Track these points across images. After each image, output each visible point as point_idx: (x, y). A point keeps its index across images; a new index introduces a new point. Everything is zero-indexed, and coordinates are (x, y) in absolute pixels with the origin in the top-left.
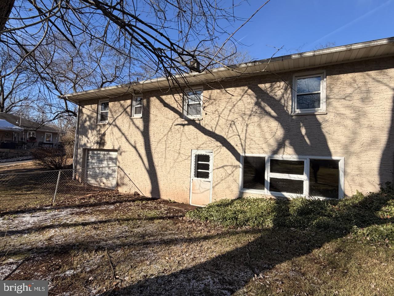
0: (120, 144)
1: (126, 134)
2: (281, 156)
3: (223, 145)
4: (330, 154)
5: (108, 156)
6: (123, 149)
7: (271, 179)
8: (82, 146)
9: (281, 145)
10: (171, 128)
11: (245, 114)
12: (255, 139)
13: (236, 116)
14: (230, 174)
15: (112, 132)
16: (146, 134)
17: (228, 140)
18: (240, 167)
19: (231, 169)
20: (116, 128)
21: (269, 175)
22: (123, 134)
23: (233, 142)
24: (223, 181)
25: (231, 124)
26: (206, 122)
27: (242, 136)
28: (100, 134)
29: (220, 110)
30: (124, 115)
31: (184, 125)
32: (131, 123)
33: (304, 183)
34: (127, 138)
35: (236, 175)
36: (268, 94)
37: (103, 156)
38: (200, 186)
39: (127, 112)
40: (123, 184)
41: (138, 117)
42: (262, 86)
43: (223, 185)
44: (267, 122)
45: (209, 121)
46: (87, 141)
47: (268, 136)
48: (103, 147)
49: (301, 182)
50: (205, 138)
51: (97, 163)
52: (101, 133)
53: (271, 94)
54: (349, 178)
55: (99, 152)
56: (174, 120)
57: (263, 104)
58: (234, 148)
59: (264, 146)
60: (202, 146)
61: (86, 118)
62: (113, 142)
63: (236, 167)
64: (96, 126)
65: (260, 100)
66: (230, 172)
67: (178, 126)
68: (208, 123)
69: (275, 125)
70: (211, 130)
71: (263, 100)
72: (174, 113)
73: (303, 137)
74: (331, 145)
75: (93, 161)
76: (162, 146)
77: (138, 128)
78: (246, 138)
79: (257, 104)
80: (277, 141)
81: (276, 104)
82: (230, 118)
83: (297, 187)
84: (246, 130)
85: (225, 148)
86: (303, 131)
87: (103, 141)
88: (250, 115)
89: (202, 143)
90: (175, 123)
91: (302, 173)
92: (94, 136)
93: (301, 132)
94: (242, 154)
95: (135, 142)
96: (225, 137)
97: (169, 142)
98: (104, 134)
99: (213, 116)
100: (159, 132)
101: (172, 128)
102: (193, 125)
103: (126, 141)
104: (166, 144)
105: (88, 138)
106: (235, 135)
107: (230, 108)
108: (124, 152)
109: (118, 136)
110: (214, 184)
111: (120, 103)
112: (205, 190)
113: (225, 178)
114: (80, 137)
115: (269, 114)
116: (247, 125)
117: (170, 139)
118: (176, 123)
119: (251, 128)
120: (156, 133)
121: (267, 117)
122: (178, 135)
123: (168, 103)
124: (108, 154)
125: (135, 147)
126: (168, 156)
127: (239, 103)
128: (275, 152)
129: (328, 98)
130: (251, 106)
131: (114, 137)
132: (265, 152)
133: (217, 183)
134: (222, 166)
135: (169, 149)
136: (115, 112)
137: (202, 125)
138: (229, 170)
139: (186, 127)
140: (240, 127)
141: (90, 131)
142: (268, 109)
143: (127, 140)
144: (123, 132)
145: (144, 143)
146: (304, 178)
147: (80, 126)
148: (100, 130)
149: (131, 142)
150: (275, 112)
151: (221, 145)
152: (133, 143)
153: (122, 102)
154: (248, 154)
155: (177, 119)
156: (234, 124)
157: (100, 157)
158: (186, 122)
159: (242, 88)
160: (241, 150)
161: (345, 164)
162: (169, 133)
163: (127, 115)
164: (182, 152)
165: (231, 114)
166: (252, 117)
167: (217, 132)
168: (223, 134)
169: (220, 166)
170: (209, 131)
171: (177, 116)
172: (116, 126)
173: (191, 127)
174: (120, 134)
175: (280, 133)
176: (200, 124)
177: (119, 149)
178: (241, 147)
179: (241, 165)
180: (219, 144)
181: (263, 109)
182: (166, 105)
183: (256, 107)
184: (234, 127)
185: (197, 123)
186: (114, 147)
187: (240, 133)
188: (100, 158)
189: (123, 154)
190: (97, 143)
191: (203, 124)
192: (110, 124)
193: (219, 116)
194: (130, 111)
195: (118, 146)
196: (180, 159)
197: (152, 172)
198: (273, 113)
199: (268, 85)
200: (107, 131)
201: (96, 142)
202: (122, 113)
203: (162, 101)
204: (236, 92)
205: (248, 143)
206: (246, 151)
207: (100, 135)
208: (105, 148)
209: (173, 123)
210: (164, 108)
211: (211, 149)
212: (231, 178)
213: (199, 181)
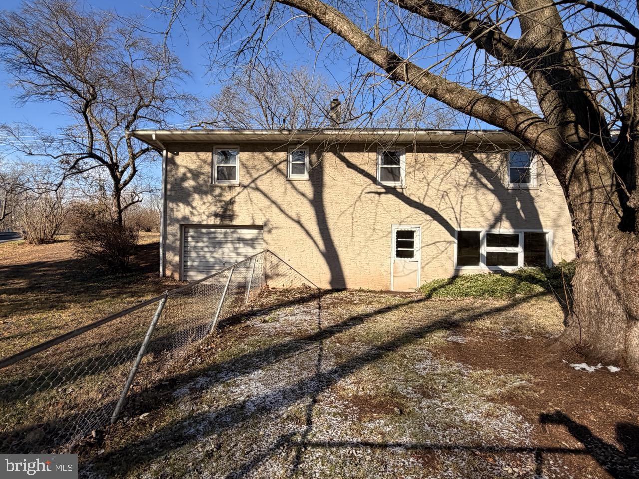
0: (267, 217)
1: (279, 201)
2: (498, 229)
3: (435, 219)
4: (541, 227)
5: (235, 235)
6: (273, 223)
7: (488, 253)
8: (177, 220)
9: (498, 219)
10: (360, 197)
11: (459, 185)
12: (470, 212)
13: (449, 186)
14: (443, 252)
15: (250, 199)
16: (317, 203)
17: (441, 213)
18: (454, 243)
19: (444, 245)
20: (257, 193)
21: (484, 250)
22: (273, 202)
23: (446, 215)
24: (435, 260)
25: (443, 195)
26: (411, 191)
27: (457, 209)
28: (221, 201)
29: (430, 178)
30: (274, 174)
31: (380, 193)
32: (289, 186)
33: (519, 255)
34: (282, 208)
35: (450, 252)
36: (484, 165)
37: (222, 236)
38: (404, 267)
39: (279, 170)
40: (277, 275)
41: (302, 180)
42: (478, 156)
43: (436, 263)
44: (484, 194)
45: (416, 190)
46: (192, 213)
47: (485, 209)
48: (231, 221)
49: (516, 255)
50: (411, 210)
51: (207, 247)
52: (223, 198)
53: (488, 165)
54: (556, 247)
55: (212, 230)
56: (365, 186)
57: (479, 175)
58: (447, 222)
59: (481, 219)
60: (406, 220)
61: (184, 174)
62: (252, 214)
63: (450, 243)
64: (213, 187)
65: (476, 170)
66: (443, 249)
67: (371, 194)
68: (414, 192)
69: (491, 197)
70: (418, 201)
71: (479, 171)
72: (365, 177)
73: (518, 210)
74: (542, 219)
75: (200, 245)
76: (347, 220)
77: (303, 194)
78: (461, 211)
79: (473, 174)
80: (494, 214)
81: (492, 177)
82: (442, 188)
83: (511, 260)
84: (461, 202)
85: (435, 222)
86: (519, 205)
87: (228, 212)
88: (465, 186)
89: (407, 216)
90: (365, 191)
91: (516, 246)
92: (208, 204)
93: (516, 206)
94: (457, 228)
95: (298, 214)
96: (437, 209)
97: (358, 215)
98: (232, 202)
99: (421, 185)
100: (340, 201)
101: (362, 196)
102: (393, 194)
103: (281, 212)
104: (353, 217)
105: (193, 207)
106: (448, 207)
107: (442, 176)
108: (276, 228)
109: (262, 205)
110: (424, 264)
111: (264, 155)
112: (410, 271)
113: (438, 256)
114: (171, 205)
115: (485, 186)
116: (462, 197)
117: (359, 211)
118: (368, 190)
119: (466, 201)
120: (334, 202)
121: (483, 190)
122: (372, 207)
123: (354, 163)
124: (232, 232)
125: (298, 222)
126: (356, 233)
127: (453, 172)
128: (493, 226)
129: (538, 175)
130: (466, 176)
131: (255, 207)
132: (482, 226)
133: (427, 262)
134: (433, 242)
135: (359, 223)
136: (254, 167)
137: (405, 194)
138: (442, 247)
139: (383, 195)
140: (453, 197)
141: (196, 196)
142: (484, 180)
143: (282, 210)
144: (273, 199)
145: (315, 215)
146: (519, 250)
147: (169, 186)
148: (220, 195)
149: (290, 214)
150: (491, 184)
151: (431, 218)
152: (294, 216)
153: (269, 154)
154: (464, 229)
155: (370, 185)
156: (447, 195)
157: (217, 237)
158: (383, 190)
159: (456, 155)
160: (456, 224)
161: (554, 237)
162: (358, 203)
163: (279, 173)
164: (377, 227)
165: (443, 183)
166: (468, 188)
167: (426, 204)
168: (434, 206)
169: (431, 243)
170: (416, 202)
171: (370, 181)
172: (257, 189)
173: (391, 196)
174: (267, 202)
175: (497, 206)
176: (402, 193)
177: (265, 224)
178: (455, 221)
179: (456, 241)
180: (429, 217)
181: (479, 180)
182: (350, 165)
183: (472, 178)
184: (447, 198)
185: (399, 192)
186: (254, 221)
187: (454, 205)
188: (217, 239)
189: (273, 231)
190: (216, 215)
191: (407, 193)
192: (245, 187)
193: (429, 184)
194: (285, 168)
195: (264, 219)
196: (375, 236)
197: (331, 256)
198: (490, 186)
199: (484, 156)
200: (237, 197)
201: (213, 213)
202: (268, 171)
203: (344, 159)
204: (446, 159)
205: (463, 216)
206: (462, 225)
207: (223, 203)
208: (234, 223)
209: (363, 191)
210: (348, 169)
211: (420, 223)
212: (444, 255)
213: (403, 262)
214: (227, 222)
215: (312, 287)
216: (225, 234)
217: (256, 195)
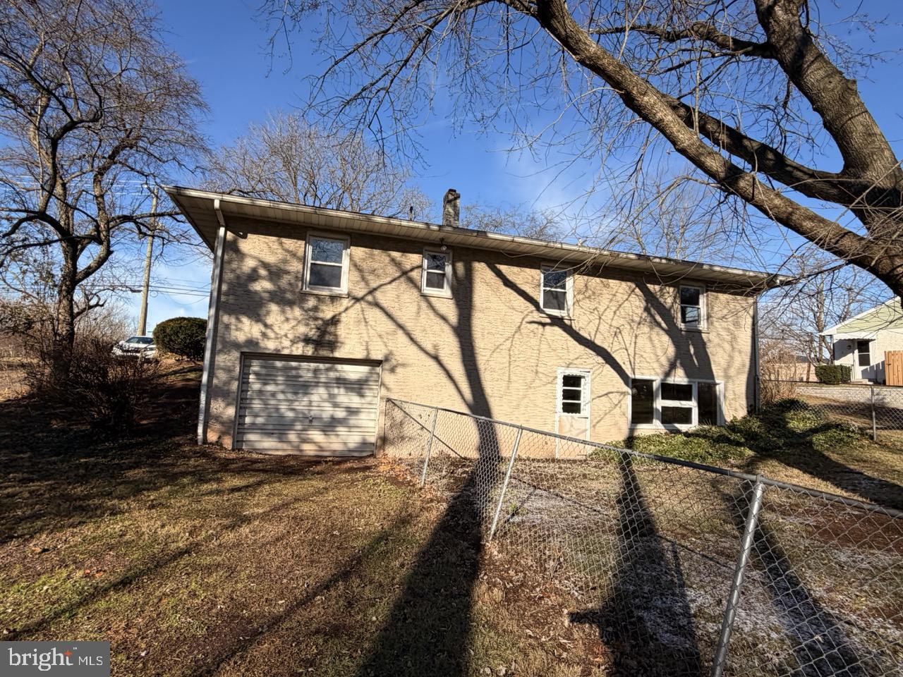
0: (390, 348)
1: (409, 325)
2: (673, 378)
3: (607, 362)
4: (712, 377)
5: (332, 375)
6: (399, 357)
7: (663, 408)
8: (236, 345)
9: (673, 366)
10: (519, 327)
11: (633, 321)
12: (645, 355)
13: (622, 321)
14: (616, 405)
15: (365, 319)
16: (464, 331)
17: (614, 355)
18: (629, 394)
19: (618, 397)
20: (377, 311)
21: (659, 404)
22: (401, 327)
23: (620, 357)
24: (608, 416)
25: (616, 333)
26: (581, 325)
27: (631, 351)
28: (316, 319)
29: (601, 309)
30: (402, 285)
31: (544, 325)
32: (424, 305)
33: (693, 411)
34: (413, 336)
35: (624, 406)
36: (657, 299)
37: (310, 375)
38: (572, 426)
39: (411, 280)
40: (403, 438)
41: (443, 297)
42: (650, 287)
43: (608, 420)
44: (658, 334)
45: (586, 323)
46: (264, 335)
47: (660, 353)
48: (332, 351)
49: (689, 410)
50: (581, 349)
51: (283, 392)
52: (321, 315)
53: (662, 300)
54: (728, 402)
55: (294, 364)
56: (526, 313)
57: (653, 311)
58: (620, 367)
59: (656, 365)
60: (575, 362)
61: (254, 270)
62: (367, 342)
63: (624, 393)
64: (303, 297)
65: (649, 305)
66: (616, 403)
67: (533, 324)
68: (583, 326)
69: (666, 339)
70: (589, 338)
71: (652, 305)
72: (525, 302)
73: (691, 356)
74: (714, 367)
75: (270, 388)
76: (501, 359)
77: (444, 318)
78: (635, 354)
79: (647, 309)
80: (669, 360)
81: (666, 313)
82: (614, 323)
83: (685, 416)
84: (635, 343)
85: (608, 366)
86: (692, 351)
87: (328, 338)
88: (639, 324)
89: (576, 356)
90: (526, 320)
91: (689, 399)
92: (293, 323)
93: (689, 351)
94: (631, 376)
95: (435, 347)
96: (609, 350)
97: (517, 352)
98: (335, 321)
99: (592, 318)
100: (493, 331)
101: (522, 327)
102: (560, 327)
103: (410, 342)
104: (510, 355)
105: (266, 326)
106: (621, 348)
107: (614, 309)
108: (403, 365)
109: (383, 329)
110: (595, 421)
111: (389, 256)
112: (578, 431)
113: (610, 411)
114: (225, 318)
115: (659, 325)
116: (636, 337)
117: (517, 346)
118: (529, 319)
119: (640, 340)
120: (486, 331)
121: (657, 329)
122: (534, 342)
123: (513, 281)
124: (328, 370)
125: (436, 358)
126: (513, 378)
127: (626, 304)
128: (667, 374)
129: (709, 317)
130: (640, 311)
131: (371, 332)
132: (657, 374)
133: (599, 419)
134: (605, 392)
135: (517, 363)
136: (373, 271)
137: (574, 328)
138: (615, 398)
139: (547, 328)
140: (627, 336)
141: (274, 308)
142: (659, 318)
143: (412, 339)
144: (401, 321)
145: (459, 349)
146: (693, 404)
147: (224, 287)
148: (316, 309)
149: (424, 345)
150: (665, 323)
151: (604, 361)
152: (429, 348)
153: (396, 254)
154: (638, 377)
155: (532, 312)
156: (620, 332)
157: (301, 377)
158: (548, 321)
159: (629, 284)
160: (630, 369)
161: (726, 389)
162: (517, 336)
163: (411, 285)
164: (540, 370)
165: (616, 317)
166: (642, 325)
167: (598, 342)
168: (605, 346)
169: (603, 393)
170: (586, 339)
171: (532, 308)
172: (377, 305)
173: (557, 330)
174: (391, 326)
175: (671, 350)
176: (571, 326)
177: (387, 359)
178: (629, 366)
179: (630, 391)
180: (600, 360)
181: (652, 316)
182: (508, 283)
183: (645, 314)
184: (620, 336)
185: (565, 324)
186: (368, 353)
187: (628, 345)
188: (300, 379)
189: (399, 370)
190: (307, 340)
191: (575, 326)
192: (357, 300)
193: (600, 318)
194: (419, 278)
195: (385, 351)
196: (537, 383)
197: (479, 405)
198: (664, 325)
199: (657, 287)
200: (344, 315)
201: (302, 337)
202: (394, 280)
203: (499, 274)
204: (620, 288)
205: (638, 360)
206: (636, 371)
207: (320, 322)
208: (337, 354)
209: (523, 319)
210: (504, 288)
211: (591, 366)
212: (617, 410)
213: (570, 418)
214: (324, 353)
215: (453, 455)
216: (316, 371)
217: (374, 315)
